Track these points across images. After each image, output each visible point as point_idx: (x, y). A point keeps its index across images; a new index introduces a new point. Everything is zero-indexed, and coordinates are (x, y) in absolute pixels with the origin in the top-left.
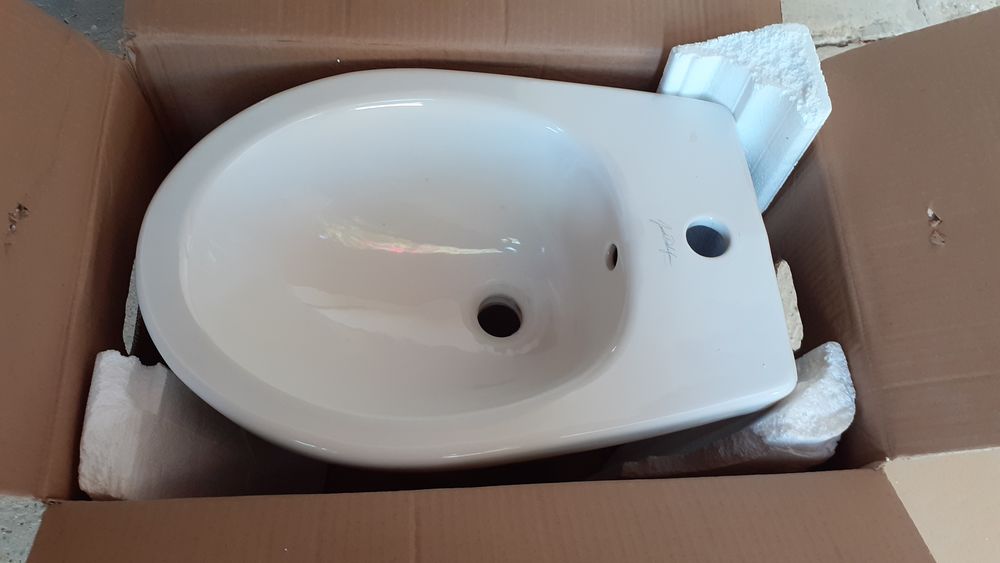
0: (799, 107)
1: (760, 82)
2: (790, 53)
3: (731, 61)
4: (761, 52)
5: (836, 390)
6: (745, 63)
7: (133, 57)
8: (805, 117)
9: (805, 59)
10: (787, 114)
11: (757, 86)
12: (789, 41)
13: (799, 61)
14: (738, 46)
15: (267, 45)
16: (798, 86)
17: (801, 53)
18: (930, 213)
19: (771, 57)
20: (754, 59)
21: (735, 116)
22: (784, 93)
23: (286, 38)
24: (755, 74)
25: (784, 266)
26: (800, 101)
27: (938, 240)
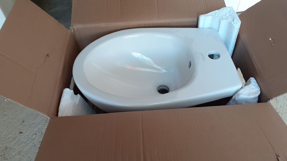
0: (232, 23)
1: (222, 20)
2: (228, 13)
3: (214, 17)
4: (221, 14)
5: (254, 87)
6: (218, 16)
7: (73, 30)
8: (235, 25)
9: (233, 13)
10: (230, 26)
11: (221, 21)
12: (228, 10)
13: (231, 14)
14: (216, 13)
15: (103, 26)
16: (232, 19)
17: (231, 12)
18: (270, 39)
19: (224, 14)
20: (220, 15)
21: (218, 31)
22: (229, 21)
23: (107, 24)
24: (220, 18)
25: (239, 69)
26: (233, 22)
27: (273, 44)
